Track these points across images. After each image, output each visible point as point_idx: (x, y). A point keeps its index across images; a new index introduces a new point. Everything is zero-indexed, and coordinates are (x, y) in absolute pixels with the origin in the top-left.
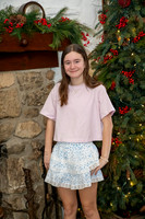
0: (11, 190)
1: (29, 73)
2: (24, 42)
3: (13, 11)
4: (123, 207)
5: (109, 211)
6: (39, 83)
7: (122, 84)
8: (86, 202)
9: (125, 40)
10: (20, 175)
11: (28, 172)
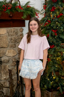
0: (3, 79)
1: (12, 29)
2: (11, 15)
3: (7, 2)
4: (50, 87)
5: (44, 89)
6: (16, 33)
7: (52, 35)
8: (35, 84)
9: (54, 16)
10: (7, 72)
11: (10, 71)
